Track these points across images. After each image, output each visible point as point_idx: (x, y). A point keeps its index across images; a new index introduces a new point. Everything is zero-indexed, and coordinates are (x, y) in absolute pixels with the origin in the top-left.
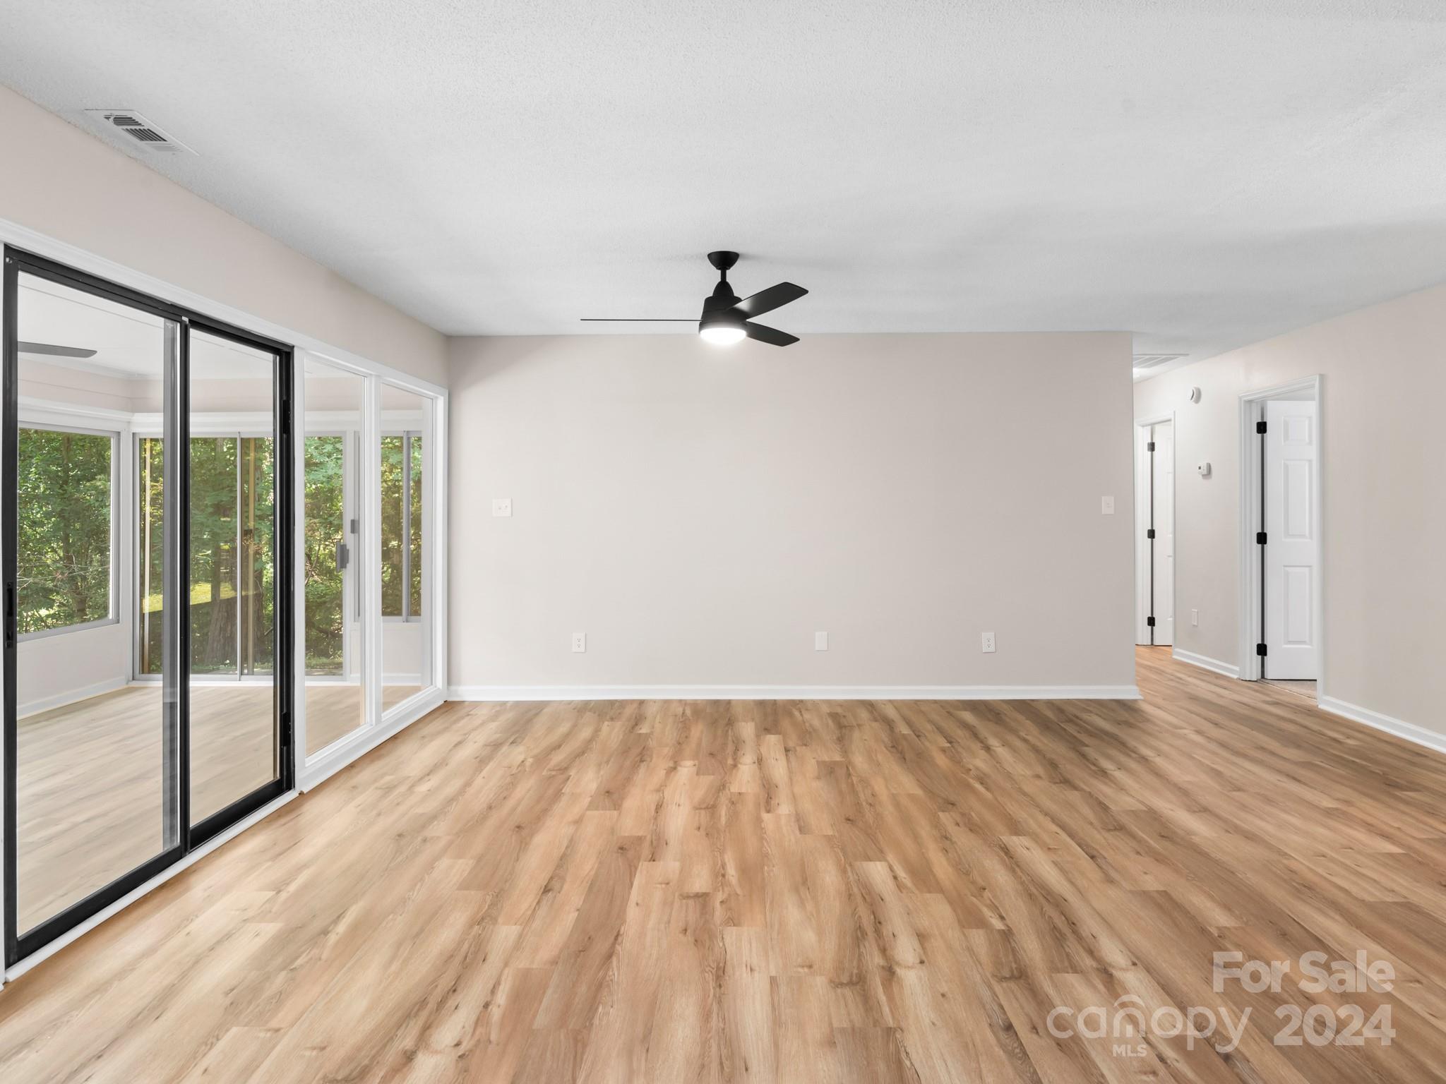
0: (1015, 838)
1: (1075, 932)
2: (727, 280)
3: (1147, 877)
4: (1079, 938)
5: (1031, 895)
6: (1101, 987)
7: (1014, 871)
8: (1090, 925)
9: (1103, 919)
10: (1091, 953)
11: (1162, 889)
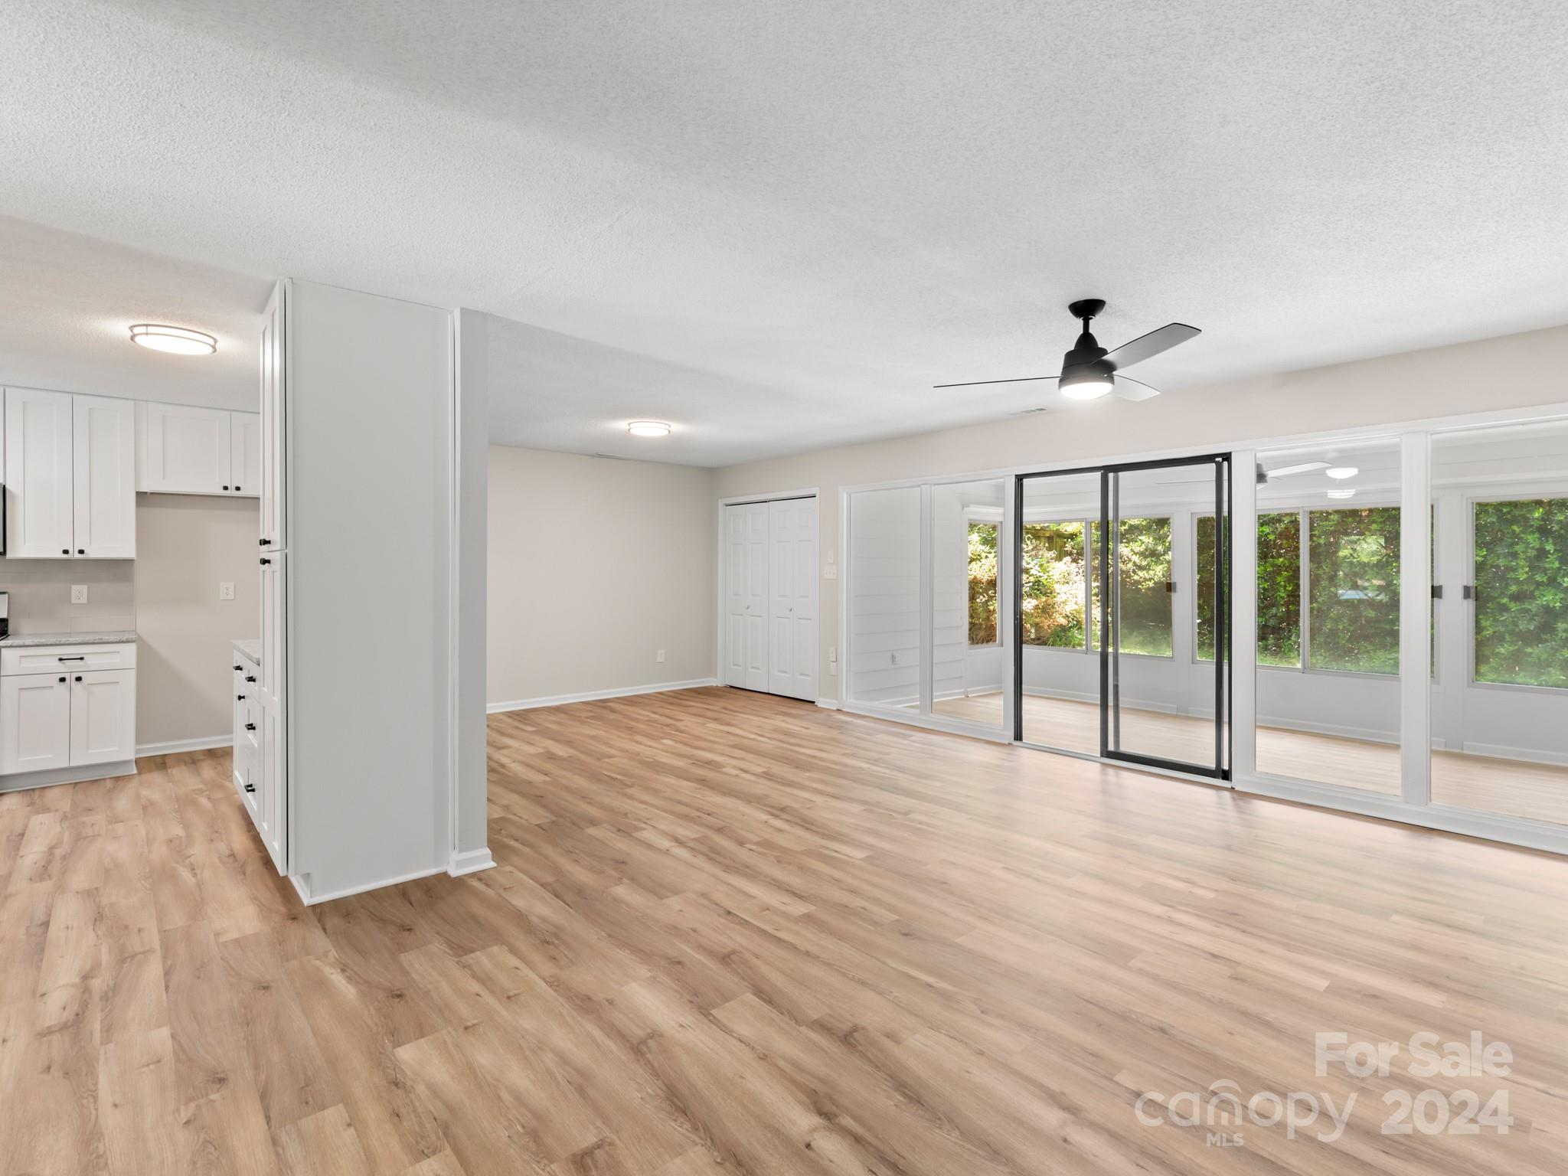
0: (806, 911)
1: (707, 855)
2: (1090, 331)
3: (678, 907)
4: (702, 853)
5: (748, 867)
6: (679, 836)
7: (774, 880)
8: (700, 861)
9: (695, 867)
10: (692, 849)
11: (665, 901)
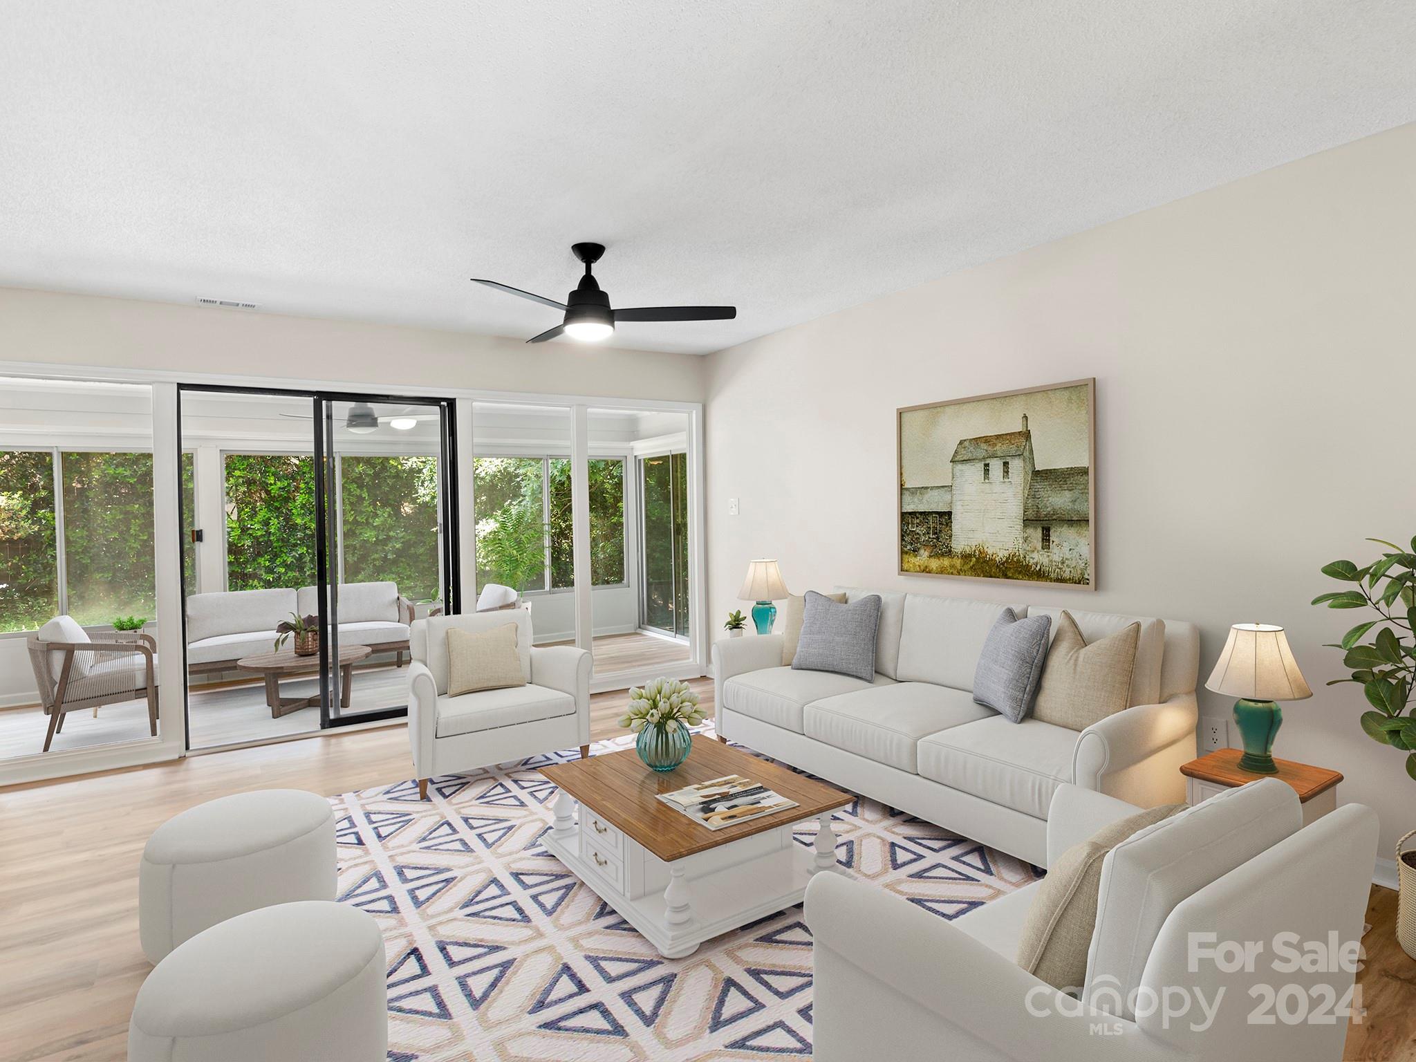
2: (592, 274)
